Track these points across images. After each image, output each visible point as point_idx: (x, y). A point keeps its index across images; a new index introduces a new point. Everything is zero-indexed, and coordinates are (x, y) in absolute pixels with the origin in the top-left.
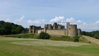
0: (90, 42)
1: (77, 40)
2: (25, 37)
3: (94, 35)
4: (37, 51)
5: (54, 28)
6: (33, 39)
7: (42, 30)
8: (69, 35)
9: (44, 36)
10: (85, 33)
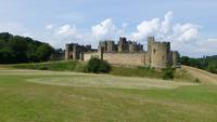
0: (197, 81)
1: (169, 75)
2: (56, 68)
3: (207, 65)
4: (84, 98)
5: (120, 49)
6: (74, 73)
7: (94, 54)
8: (153, 65)
9: (98, 67)
10: (187, 61)
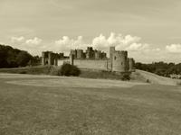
0: (148, 81)
1: (126, 77)
2: (33, 72)
3: (155, 69)
4: (56, 96)
5: (87, 57)
6: (49, 76)
7: (66, 61)
8: (114, 69)
9: (70, 71)
10: (140, 66)
